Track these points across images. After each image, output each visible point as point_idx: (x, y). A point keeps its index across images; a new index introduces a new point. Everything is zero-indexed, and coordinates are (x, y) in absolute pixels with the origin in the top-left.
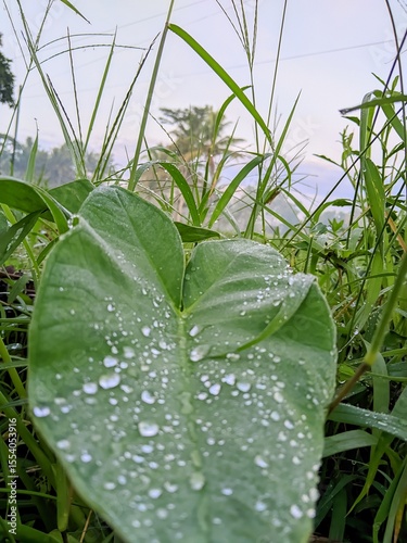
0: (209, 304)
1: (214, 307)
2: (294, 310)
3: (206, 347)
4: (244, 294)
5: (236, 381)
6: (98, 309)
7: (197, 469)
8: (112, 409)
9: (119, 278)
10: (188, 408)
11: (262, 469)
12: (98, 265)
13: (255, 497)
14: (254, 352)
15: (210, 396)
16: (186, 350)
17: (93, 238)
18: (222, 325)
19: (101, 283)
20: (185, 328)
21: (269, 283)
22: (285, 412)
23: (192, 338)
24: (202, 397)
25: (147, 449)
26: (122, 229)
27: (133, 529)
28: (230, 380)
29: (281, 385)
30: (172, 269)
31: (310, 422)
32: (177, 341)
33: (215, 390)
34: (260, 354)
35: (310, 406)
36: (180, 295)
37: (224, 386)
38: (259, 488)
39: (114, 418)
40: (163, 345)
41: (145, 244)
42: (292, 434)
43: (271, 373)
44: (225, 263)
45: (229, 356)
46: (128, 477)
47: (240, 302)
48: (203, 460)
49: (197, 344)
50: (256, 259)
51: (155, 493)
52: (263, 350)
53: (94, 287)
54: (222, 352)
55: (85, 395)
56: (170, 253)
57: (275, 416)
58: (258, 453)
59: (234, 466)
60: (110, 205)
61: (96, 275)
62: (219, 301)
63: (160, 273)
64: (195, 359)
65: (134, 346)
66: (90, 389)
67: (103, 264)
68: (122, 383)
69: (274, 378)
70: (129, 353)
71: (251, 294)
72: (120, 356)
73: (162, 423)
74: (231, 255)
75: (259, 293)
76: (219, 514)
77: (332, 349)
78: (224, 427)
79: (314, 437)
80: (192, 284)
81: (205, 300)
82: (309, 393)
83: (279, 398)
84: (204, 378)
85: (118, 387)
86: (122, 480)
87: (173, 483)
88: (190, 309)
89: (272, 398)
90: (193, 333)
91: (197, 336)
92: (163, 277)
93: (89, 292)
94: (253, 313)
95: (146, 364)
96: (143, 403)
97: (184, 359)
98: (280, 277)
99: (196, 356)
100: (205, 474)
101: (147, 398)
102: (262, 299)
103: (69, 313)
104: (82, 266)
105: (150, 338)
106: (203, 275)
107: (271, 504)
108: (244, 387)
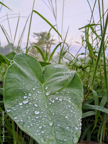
0: (49, 81)
1: (51, 82)
2: (71, 80)
3: (50, 92)
4: (58, 78)
6: (21, 84)
7: (51, 121)
8: (27, 109)
9: (25, 76)
10: (47, 107)
11: (67, 119)
13: (66, 126)
14: (63, 91)
15: (52, 103)
16: (45, 93)
17: (17, 66)
18: (54, 86)
19: (21, 77)
20: (44, 88)
21: (65, 74)
22: (72, 105)
23: (46, 90)
24: (50, 104)
25: (37, 117)
26: (25, 64)
27: (36, 136)
28: (57, 99)
29: (70, 99)
30: (39, 73)
31: (78, 107)
32: (42, 91)
33: (53, 102)
34: (64, 92)
35: (78, 103)
36: (42, 79)
37: (56, 100)
38: (66, 124)
39: (28, 111)
40: (39, 92)
41: (31, 67)
42: (74, 110)
44: (53, 70)
45: (56, 93)
46: (33, 125)
47: (58, 80)
48: (52, 119)
49: (47, 91)
50: (61, 69)
51: (40, 128)
53: (19, 79)
54: (54, 92)
55: (19, 106)
56: (38, 69)
57: (69, 106)
58: (66, 115)
59: (60, 119)
60: (21, 58)
61: (19, 76)
62: (52, 80)
63: (36, 74)
64: (47, 95)
65: (31, 93)
66: (21, 104)
67: (21, 72)
68: (29, 102)
69: (68, 97)
70: (30, 95)
71: (60, 77)
72: (28, 95)
73: (40, 111)
74: (54, 68)
75: (62, 77)
76: (57, 131)
77: (82, 89)
78: (56, 110)
79: (80, 111)
80: (44, 76)
81: (49, 80)
82: (77, 100)
83: (70, 102)
84: (50, 99)
85: (28, 103)
86: (32, 125)
87: (45, 125)
88: (45, 83)
89: (68, 102)
90: (46, 89)
91: (47, 89)
92: (37, 75)
93: (17, 80)
94: (61, 82)
95: (35, 97)
96: (35, 106)
97: (44, 96)
98: (67, 72)
99: (47, 94)
100: (53, 122)
101: (36, 105)
102: (63, 78)
103: (13, 85)
104: (15, 73)
105: (35, 90)
106: (47, 74)
107: (70, 127)
108: (61, 100)
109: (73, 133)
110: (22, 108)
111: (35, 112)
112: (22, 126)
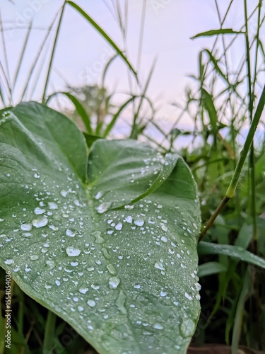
0: (107, 179)
1: (111, 180)
3: (109, 204)
4: (132, 171)
5: (133, 221)
6: (28, 175)
7: (113, 275)
8: (44, 240)
9: (41, 157)
10: (100, 239)
11: (160, 271)
12: (25, 146)
13: (158, 289)
14: (143, 203)
15: (116, 231)
16: (94, 207)
18: (119, 190)
19: (28, 158)
20: (91, 195)
21: (148, 163)
22: (170, 237)
23: (98, 200)
24: (110, 232)
25: (74, 264)
26: (40, 129)
27: (70, 313)
28: (129, 220)
29: (166, 221)
30: (78, 157)
31: (188, 244)
32: (86, 202)
33: (119, 227)
34: (148, 204)
35: (185, 234)
36: (85, 173)
37: (125, 225)
38: (159, 283)
39: (46, 245)
40: (77, 203)
41: (57, 139)
42: (177, 250)
43: (157, 214)
44: (115, 153)
45: (126, 207)
46: (62, 282)
47: (130, 175)
48: (116, 270)
49: (101, 203)
50: (137, 150)
51: (84, 291)
52: (150, 202)
53: (23, 159)
54: (120, 205)
56: (76, 146)
57: (164, 239)
58: (156, 262)
59: (140, 271)
60: (31, 113)
61: (24, 153)
62: (114, 176)
63: (70, 160)
64: (100, 212)
65: (56, 202)
66: (26, 227)
67: (29, 146)
68: (49, 224)
69: (160, 217)
70: (53, 206)
71: (137, 170)
72: (46, 207)
73: (83, 248)
74: (120, 148)
75: (143, 170)
76: (134, 302)
77: (196, 198)
78: (128, 248)
79: (191, 254)
80: (93, 168)
81: (106, 175)
82: (184, 226)
83: (164, 228)
84: (109, 222)
85: (46, 226)
86: (58, 283)
87: (96, 285)
88: (94, 183)
89: (160, 229)
90: (98, 196)
91: (101, 199)
92: (72, 162)
93: (19, 162)
94: (139, 180)
95: (66, 214)
96: (67, 237)
97: (93, 214)
98: (154, 160)
99: (101, 209)
100: (119, 278)
101: (69, 233)
102: (144, 172)
103: (6, 176)
104: (13, 145)
105: (66, 198)
106: (101, 161)
107: (170, 293)
108: (140, 223)
109: (179, 307)
110: (29, 238)
111: (68, 250)
112: (30, 284)
